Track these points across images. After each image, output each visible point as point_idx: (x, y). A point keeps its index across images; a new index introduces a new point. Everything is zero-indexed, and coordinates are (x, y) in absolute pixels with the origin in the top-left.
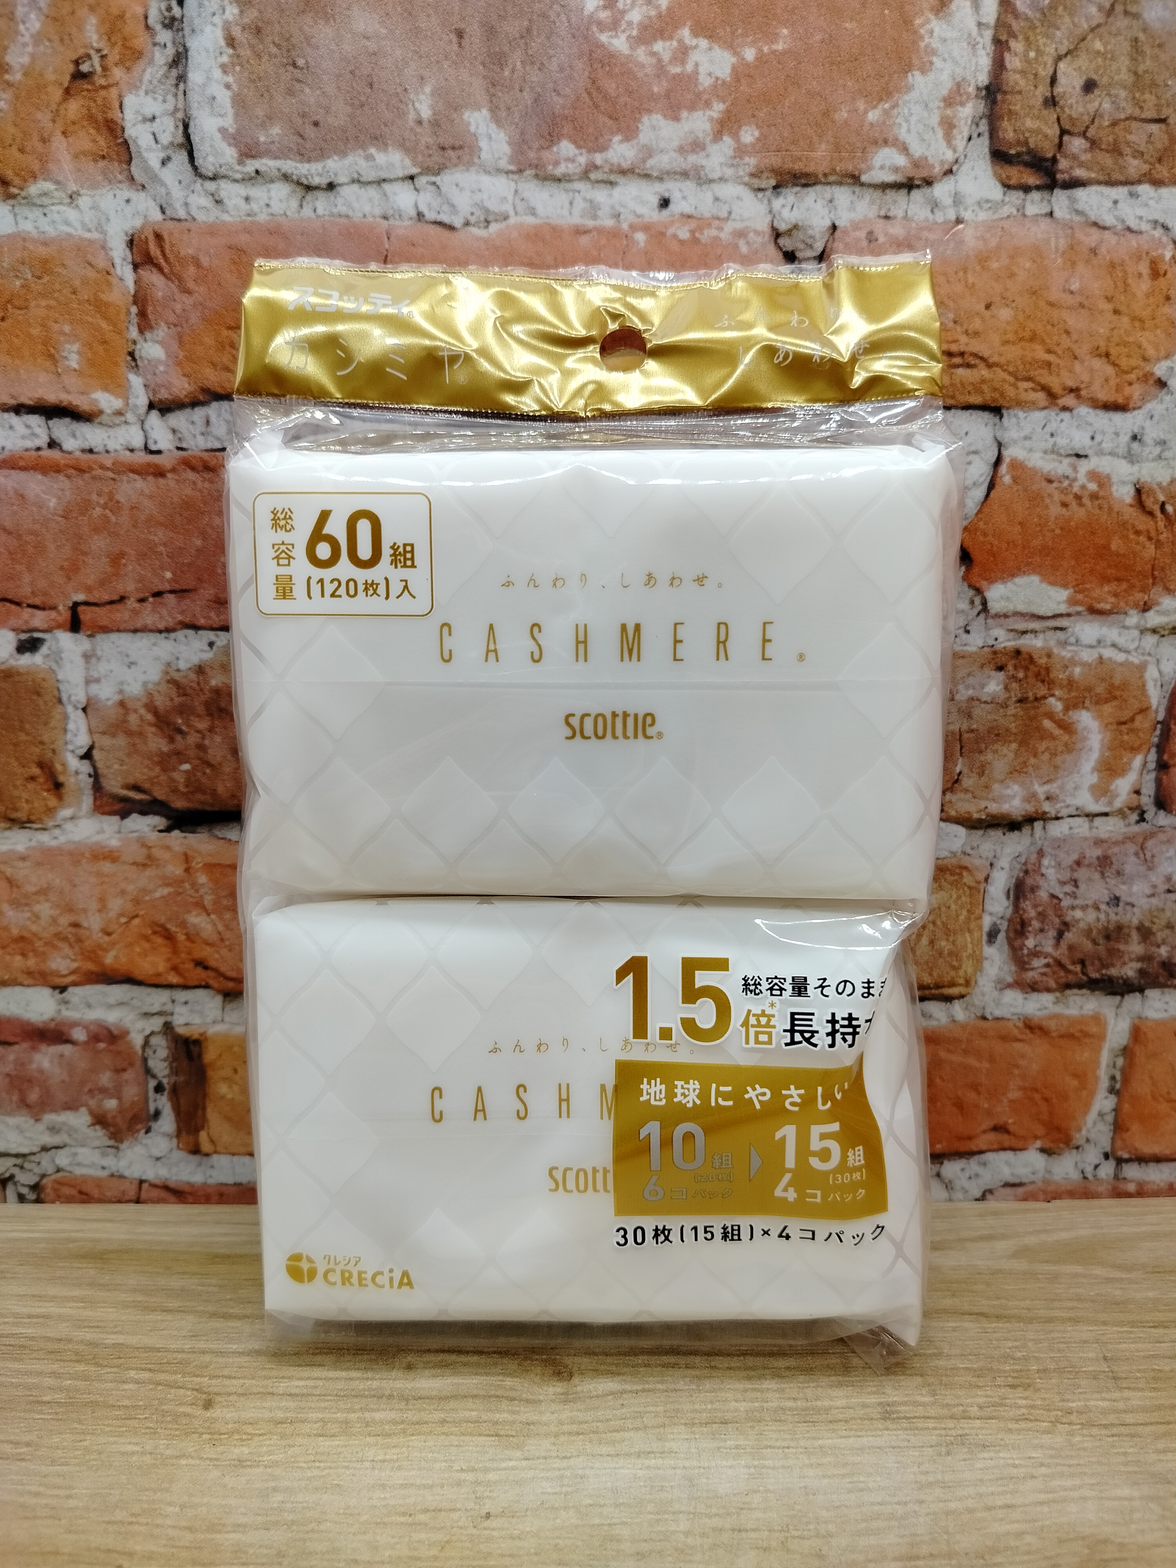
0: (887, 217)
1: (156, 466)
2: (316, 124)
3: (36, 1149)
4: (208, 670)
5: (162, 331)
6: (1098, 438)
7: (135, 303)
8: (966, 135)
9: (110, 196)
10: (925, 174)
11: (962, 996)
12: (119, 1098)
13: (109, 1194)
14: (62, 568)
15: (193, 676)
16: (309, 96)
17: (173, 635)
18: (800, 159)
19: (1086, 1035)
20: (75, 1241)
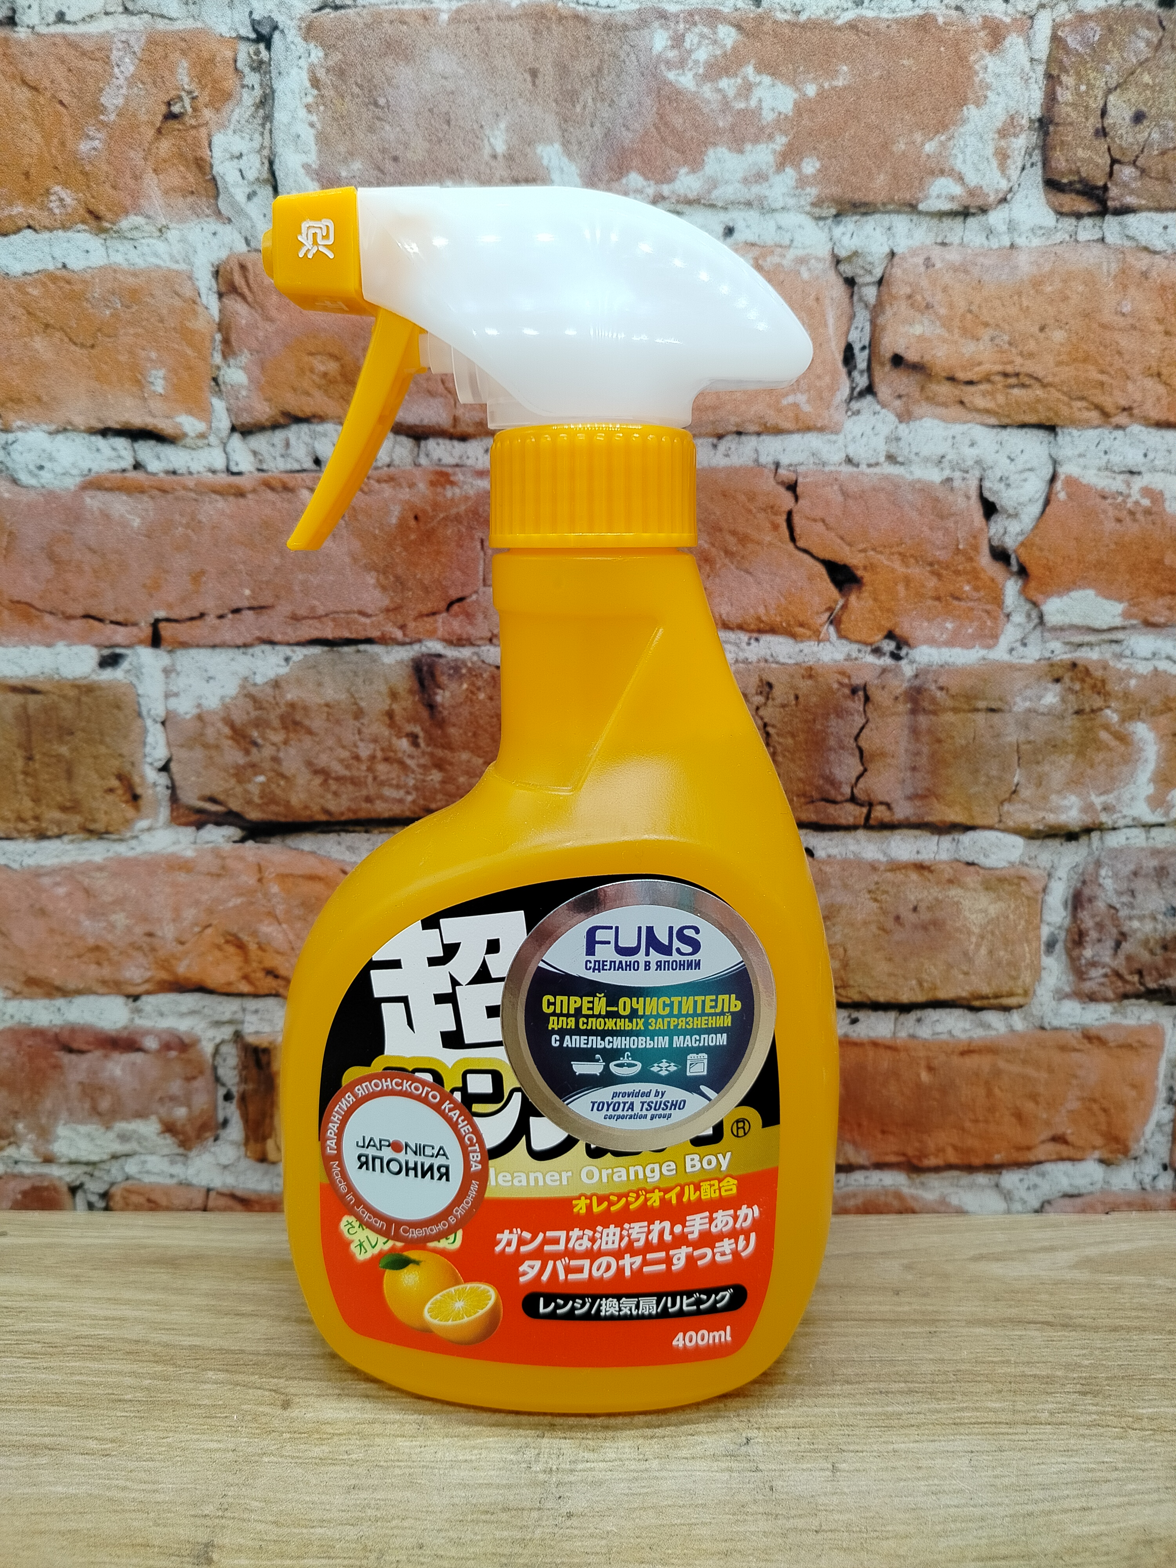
0: (944, 244)
1: (238, 487)
2: (395, 159)
3: (105, 1157)
4: (283, 684)
5: (245, 358)
6: (1151, 456)
7: (220, 330)
8: (1020, 165)
9: (198, 230)
10: (980, 202)
11: (1020, 1006)
12: (189, 1106)
13: (176, 1202)
14: (144, 586)
15: (269, 690)
16: (389, 132)
17: (250, 651)
18: (860, 189)
19: (1144, 1045)
20: (145, 1247)
